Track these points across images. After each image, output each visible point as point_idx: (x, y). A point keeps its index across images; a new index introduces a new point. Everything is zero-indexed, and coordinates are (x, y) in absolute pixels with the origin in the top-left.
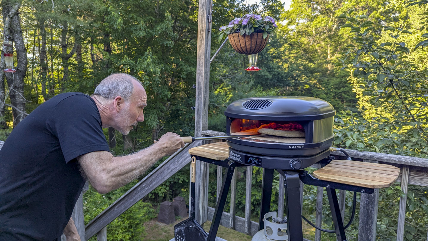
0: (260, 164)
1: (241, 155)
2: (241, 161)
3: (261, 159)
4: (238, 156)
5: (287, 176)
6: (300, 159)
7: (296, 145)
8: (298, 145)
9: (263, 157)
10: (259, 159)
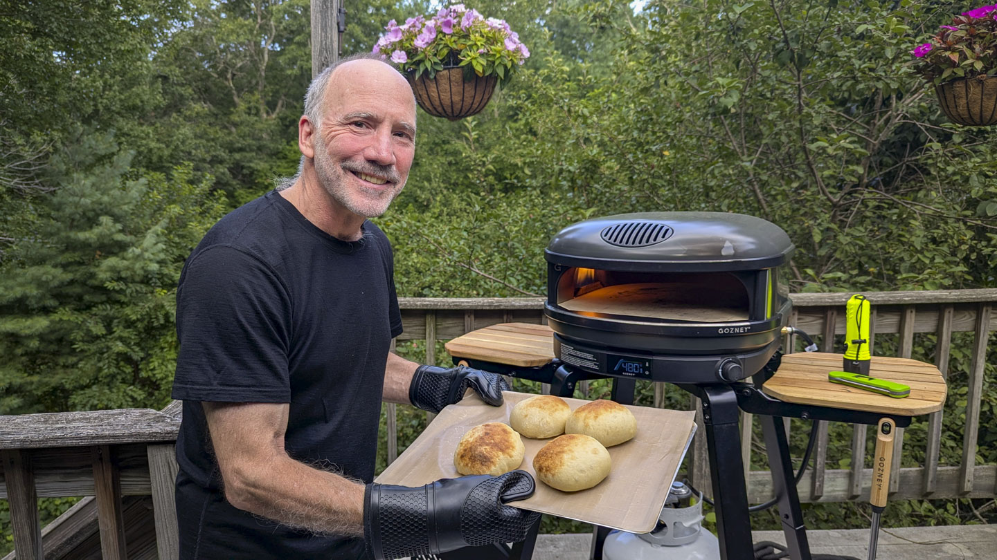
0: (647, 373)
1: (595, 355)
2: (596, 367)
3: (649, 361)
4: (590, 356)
5: (713, 398)
6: (739, 357)
7: (734, 327)
8: (737, 327)
9: (655, 358)
10: (644, 361)
